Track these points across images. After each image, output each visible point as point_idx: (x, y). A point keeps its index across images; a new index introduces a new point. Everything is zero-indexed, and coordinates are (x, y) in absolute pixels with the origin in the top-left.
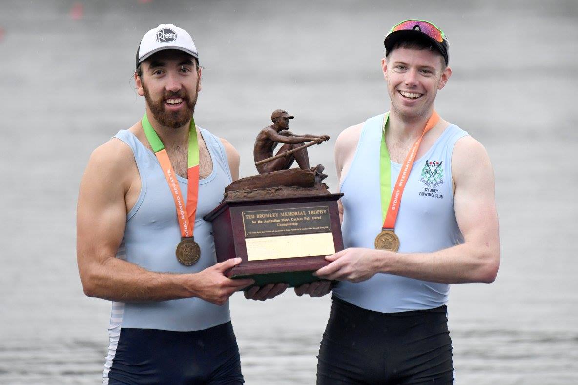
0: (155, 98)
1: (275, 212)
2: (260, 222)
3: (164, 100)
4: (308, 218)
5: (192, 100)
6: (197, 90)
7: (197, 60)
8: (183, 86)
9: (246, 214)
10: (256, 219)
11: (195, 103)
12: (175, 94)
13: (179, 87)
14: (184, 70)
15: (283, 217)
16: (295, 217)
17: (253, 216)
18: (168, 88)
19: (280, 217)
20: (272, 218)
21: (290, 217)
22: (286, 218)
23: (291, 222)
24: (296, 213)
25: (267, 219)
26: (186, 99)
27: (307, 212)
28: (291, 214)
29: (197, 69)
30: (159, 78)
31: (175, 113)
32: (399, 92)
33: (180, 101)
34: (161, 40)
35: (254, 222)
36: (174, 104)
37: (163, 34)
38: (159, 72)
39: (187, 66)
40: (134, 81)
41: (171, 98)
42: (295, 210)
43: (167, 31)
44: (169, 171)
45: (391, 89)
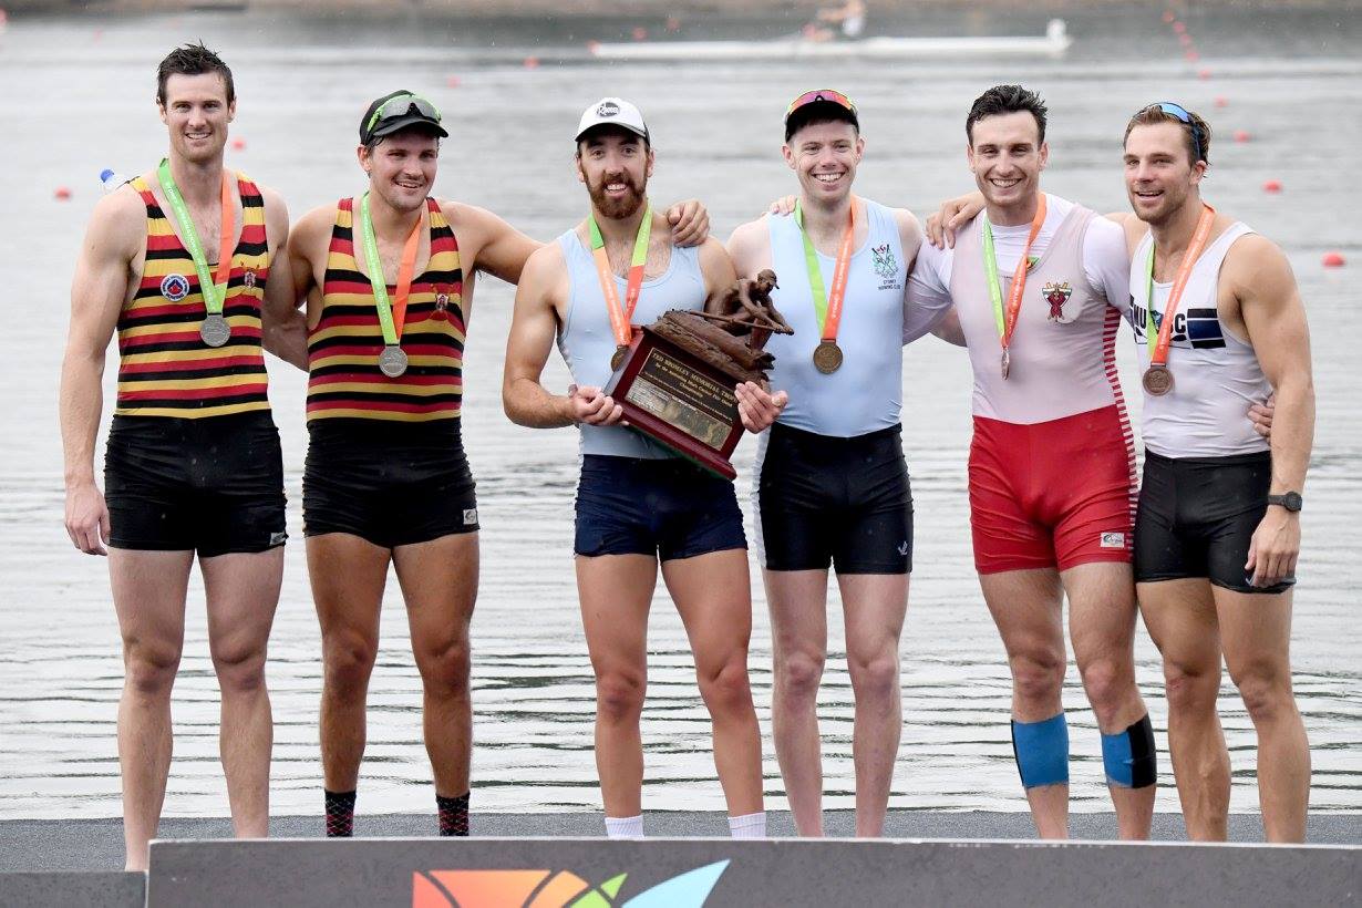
0: (595, 183)
1: (688, 370)
2: (664, 368)
3: (604, 186)
4: (717, 398)
5: (638, 186)
6: (646, 175)
7: (647, 141)
8: (625, 169)
9: (656, 352)
10: (663, 364)
11: (643, 190)
12: (617, 178)
13: (621, 170)
14: (628, 151)
15: (692, 380)
16: (705, 388)
17: (661, 359)
18: (608, 171)
19: (688, 378)
20: (680, 374)
21: (699, 385)
22: (694, 382)
23: (697, 390)
24: (708, 385)
25: (674, 370)
26: (630, 184)
27: (721, 390)
28: (703, 382)
29: (647, 151)
30: (599, 159)
31: (617, 200)
32: (815, 175)
33: (622, 186)
34: (602, 115)
35: (658, 365)
36: (615, 190)
37: (604, 108)
38: (598, 153)
39: (630, 146)
40: (575, 165)
41: (611, 182)
42: (710, 381)
43: (609, 105)
44: (605, 272)
45: (803, 174)
